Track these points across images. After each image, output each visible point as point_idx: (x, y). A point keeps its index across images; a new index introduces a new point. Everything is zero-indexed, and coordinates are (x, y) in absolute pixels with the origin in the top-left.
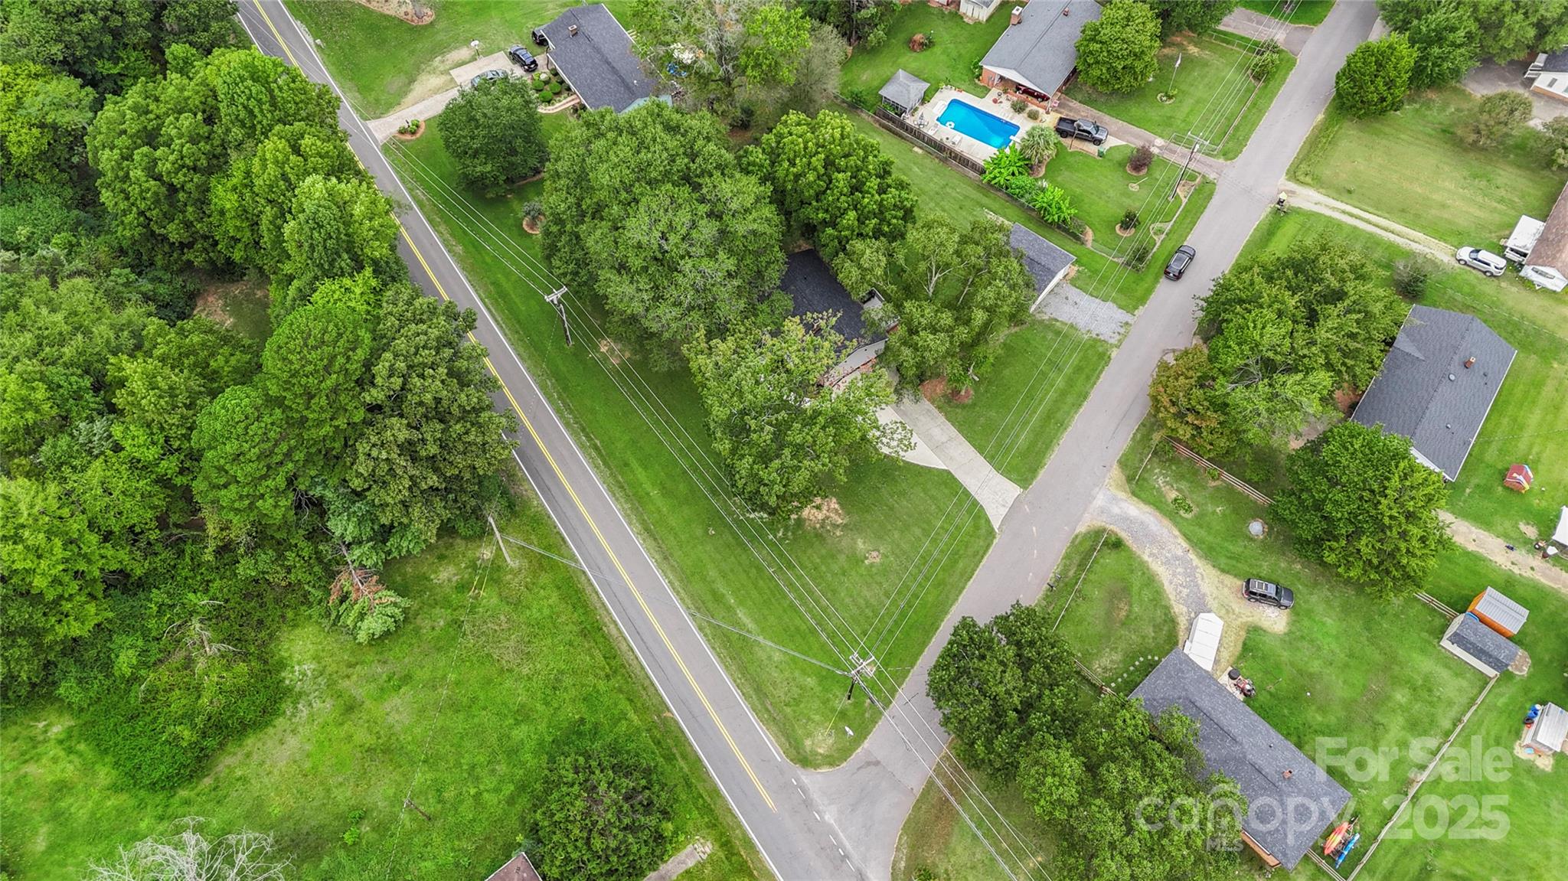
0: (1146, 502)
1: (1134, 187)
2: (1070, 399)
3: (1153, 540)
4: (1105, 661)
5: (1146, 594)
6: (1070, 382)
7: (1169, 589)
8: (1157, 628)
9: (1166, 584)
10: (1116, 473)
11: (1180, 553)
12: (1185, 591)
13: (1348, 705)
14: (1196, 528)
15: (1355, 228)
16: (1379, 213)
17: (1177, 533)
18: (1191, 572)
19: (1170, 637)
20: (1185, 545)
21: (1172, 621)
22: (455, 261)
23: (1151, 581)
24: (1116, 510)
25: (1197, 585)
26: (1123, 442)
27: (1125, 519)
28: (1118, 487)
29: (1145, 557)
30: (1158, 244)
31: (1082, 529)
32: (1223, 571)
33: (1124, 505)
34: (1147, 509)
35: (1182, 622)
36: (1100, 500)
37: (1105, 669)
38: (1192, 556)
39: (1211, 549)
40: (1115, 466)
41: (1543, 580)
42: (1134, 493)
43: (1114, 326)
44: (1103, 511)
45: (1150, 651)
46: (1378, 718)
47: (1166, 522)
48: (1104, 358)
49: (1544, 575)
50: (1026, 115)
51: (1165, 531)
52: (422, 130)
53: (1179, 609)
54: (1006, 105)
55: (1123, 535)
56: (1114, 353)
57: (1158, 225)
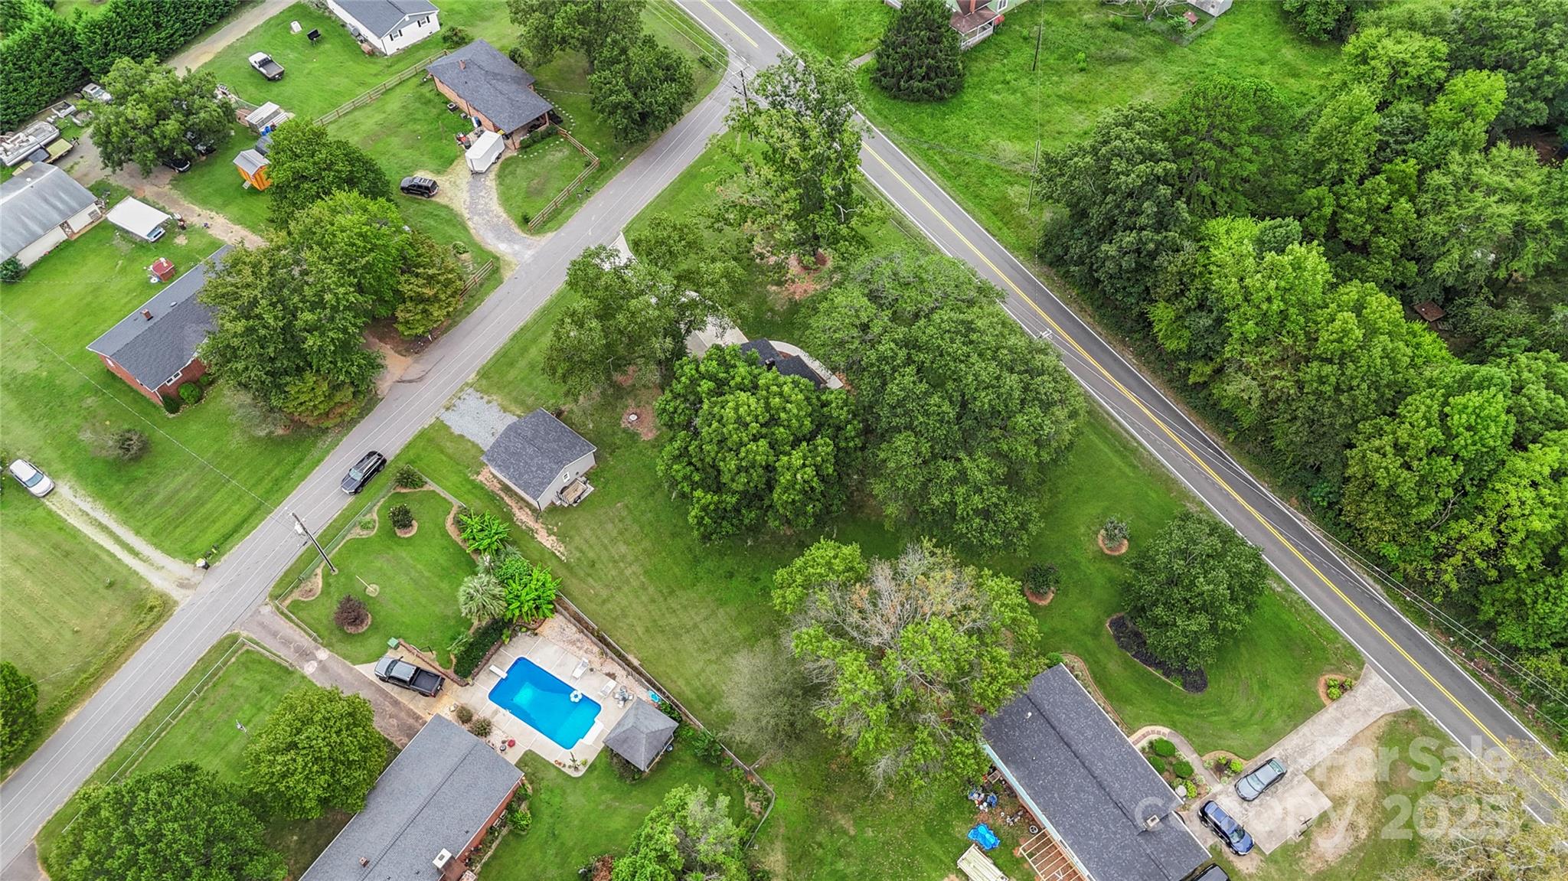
0: (489, 253)
1: (372, 590)
2: (529, 335)
3: (495, 228)
4: (559, 155)
5: (514, 192)
6: (524, 350)
7: (495, 195)
8: (513, 173)
9: (495, 199)
10: (507, 274)
11: (476, 218)
12: (482, 194)
13: (395, 134)
14: (454, 234)
15: (138, 533)
16: (97, 551)
17: (473, 231)
18: (473, 207)
19: (505, 167)
20: (470, 224)
21: (500, 176)
22: (1190, 490)
23: (505, 200)
24: (517, 247)
25: (471, 197)
26: (493, 298)
27: (511, 240)
28: (509, 264)
29: (505, 215)
30: (376, 509)
31: (550, 235)
32: (446, 207)
33: (509, 250)
34: (490, 248)
35: (492, 175)
36: (528, 255)
37: (560, 151)
38: (467, 216)
39: (448, 222)
40: (506, 280)
41: (197, 208)
42: (497, 259)
43: (462, 407)
44: (529, 247)
45: (523, 160)
46: (378, 128)
47: (477, 239)
48: (484, 374)
49: (193, 211)
50: (474, 718)
51: (481, 233)
52: (1321, 691)
53: (491, 181)
54: (496, 738)
55: (517, 230)
56: (472, 377)
57: (365, 534)
